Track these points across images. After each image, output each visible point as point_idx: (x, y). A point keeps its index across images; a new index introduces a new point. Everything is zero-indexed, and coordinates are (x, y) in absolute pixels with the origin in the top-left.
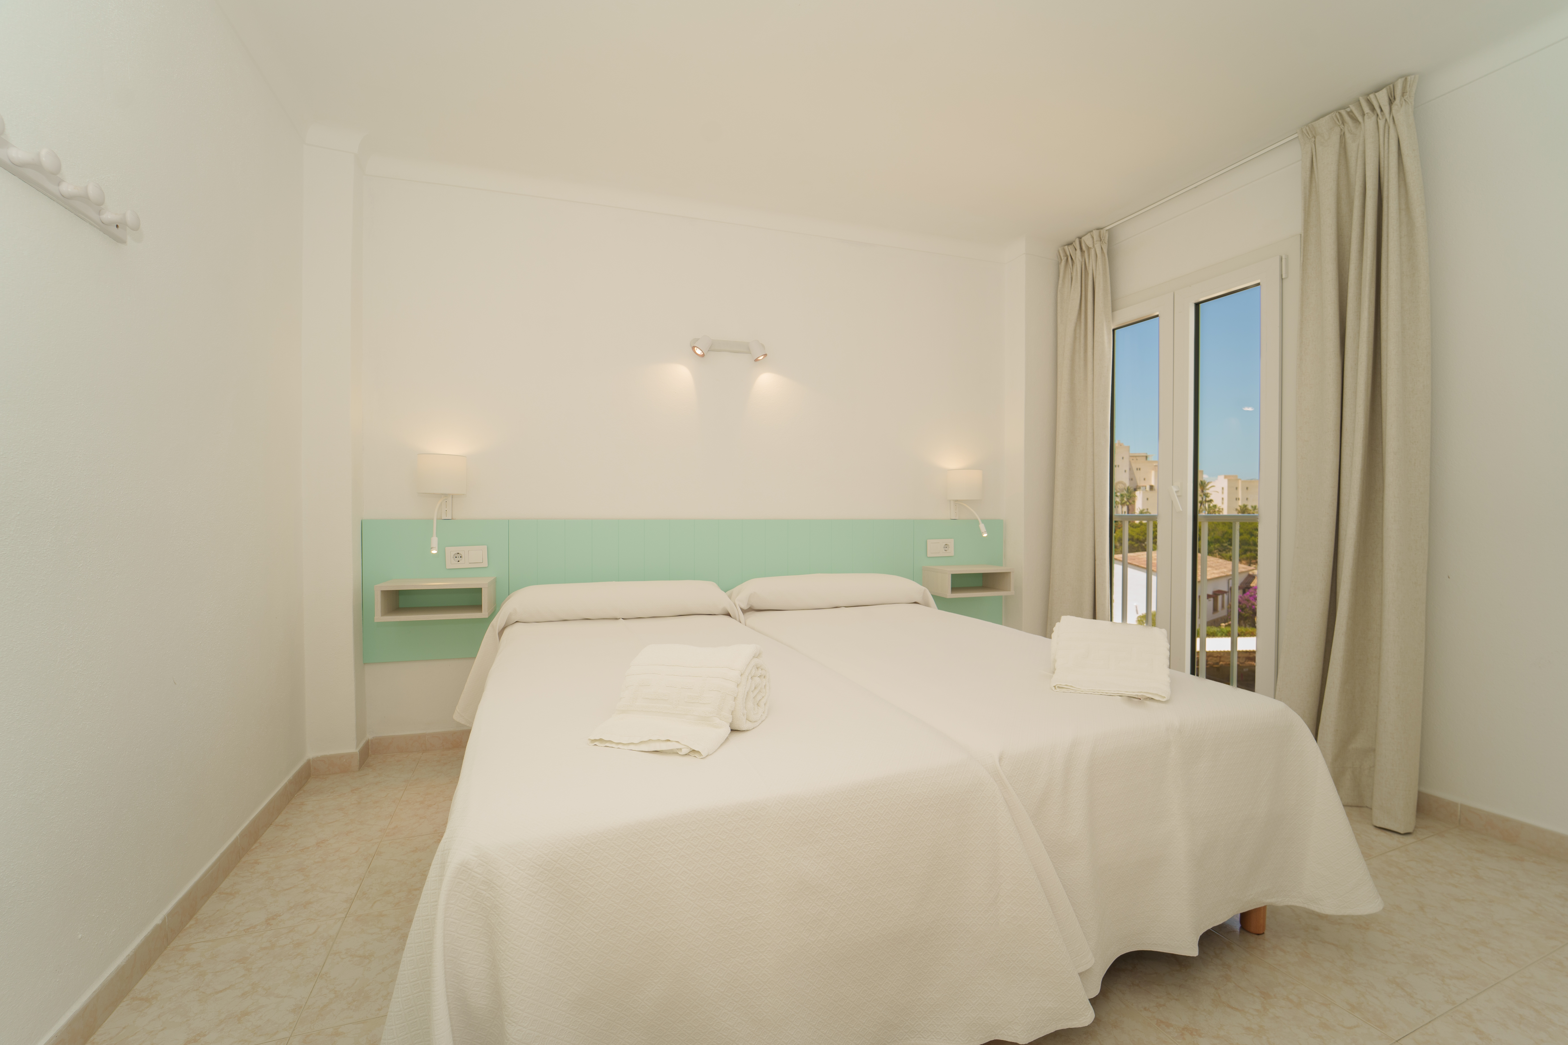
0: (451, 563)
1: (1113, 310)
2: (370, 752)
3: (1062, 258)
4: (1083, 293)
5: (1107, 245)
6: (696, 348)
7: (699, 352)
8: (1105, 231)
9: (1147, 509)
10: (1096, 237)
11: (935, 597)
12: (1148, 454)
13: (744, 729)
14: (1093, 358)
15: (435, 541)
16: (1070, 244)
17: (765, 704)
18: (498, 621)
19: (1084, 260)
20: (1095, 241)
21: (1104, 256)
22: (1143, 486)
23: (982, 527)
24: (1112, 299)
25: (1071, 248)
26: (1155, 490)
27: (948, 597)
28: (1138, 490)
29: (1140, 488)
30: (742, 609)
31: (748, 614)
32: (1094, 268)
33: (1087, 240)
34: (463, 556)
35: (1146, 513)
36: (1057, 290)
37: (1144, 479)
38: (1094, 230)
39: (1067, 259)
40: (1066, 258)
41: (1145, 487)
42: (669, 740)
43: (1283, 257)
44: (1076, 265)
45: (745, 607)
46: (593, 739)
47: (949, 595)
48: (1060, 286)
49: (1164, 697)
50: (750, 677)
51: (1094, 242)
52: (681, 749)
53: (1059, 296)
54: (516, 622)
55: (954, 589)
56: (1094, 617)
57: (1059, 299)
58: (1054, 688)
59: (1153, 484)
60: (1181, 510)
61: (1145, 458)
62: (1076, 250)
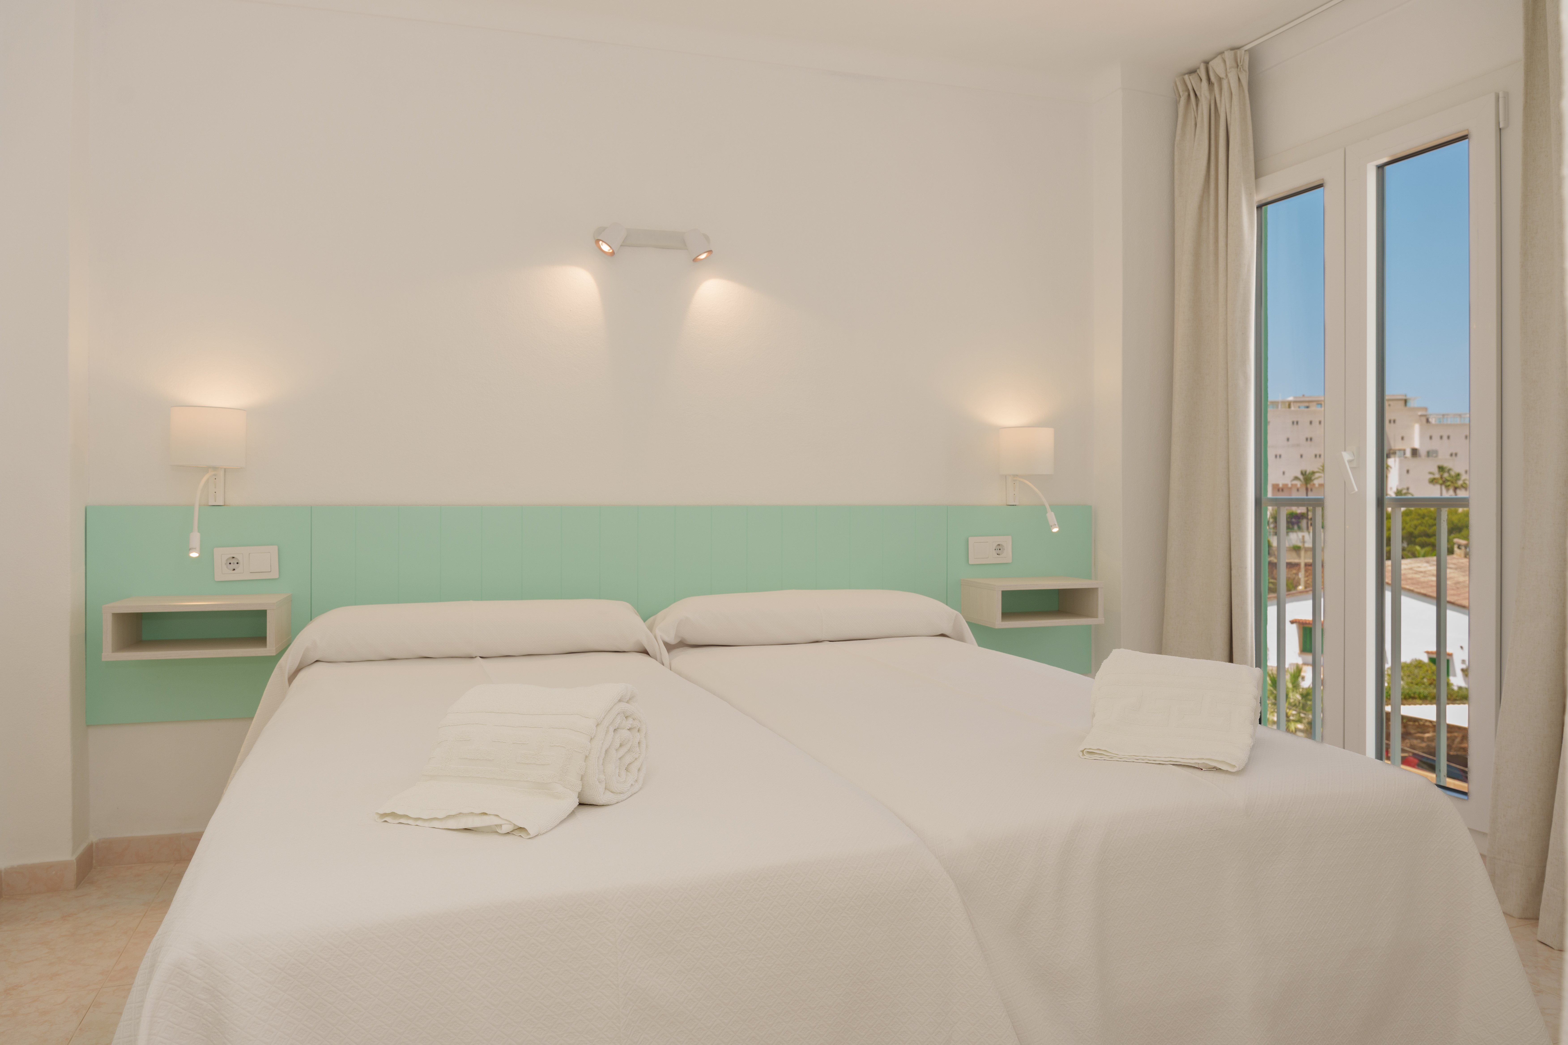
0: (222, 573)
1: (1258, 175)
2: (94, 861)
3: (1181, 94)
4: (1213, 149)
5: (1248, 74)
6: (601, 242)
7: (606, 248)
8: (1243, 52)
9: (1408, 489)
10: (1230, 62)
11: (973, 626)
12: (1408, 397)
13: (601, 803)
14: (1227, 251)
15: (195, 538)
16: (1193, 72)
17: (639, 770)
18: (288, 661)
19: (1213, 97)
20: (1228, 68)
21: (1243, 91)
22: (1400, 450)
23: (1051, 517)
24: (1255, 159)
25: (1191, 80)
26: (1420, 456)
27: (997, 627)
28: (1392, 456)
29: (1394, 453)
30: (666, 644)
31: (675, 652)
32: (1228, 110)
33: (1217, 66)
34: (241, 561)
35: (1405, 494)
36: (1174, 144)
37: (1403, 438)
38: (1227, 50)
39: (1189, 95)
40: (1186, 94)
41: (1404, 451)
42: (485, 814)
43: (1501, 96)
44: (1202, 105)
45: (672, 640)
46: (381, 812)
47: (999, 623)
48: (1177, 138)
49: (1234, 766)
50: (611, 729)
51: (1226, 69)
52: (501, 825)
53: (1176, 153)
54: (317, 661)
55: (1006, 615)
56: (1231, 660)
57: (1176, 158)
58: (1081, 754)
59: (1417, 445)
60: (1356, 490)
61: (1403, 402)
62: (1201, 80)
